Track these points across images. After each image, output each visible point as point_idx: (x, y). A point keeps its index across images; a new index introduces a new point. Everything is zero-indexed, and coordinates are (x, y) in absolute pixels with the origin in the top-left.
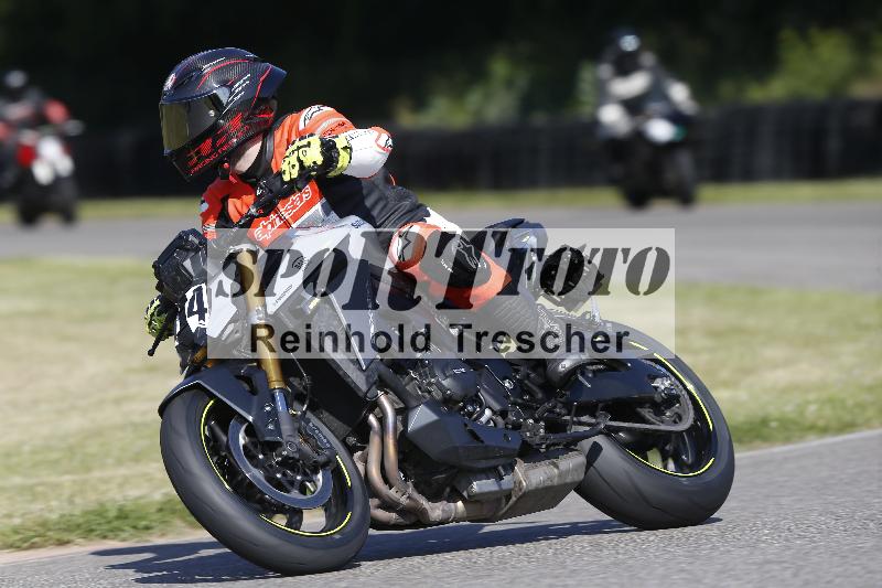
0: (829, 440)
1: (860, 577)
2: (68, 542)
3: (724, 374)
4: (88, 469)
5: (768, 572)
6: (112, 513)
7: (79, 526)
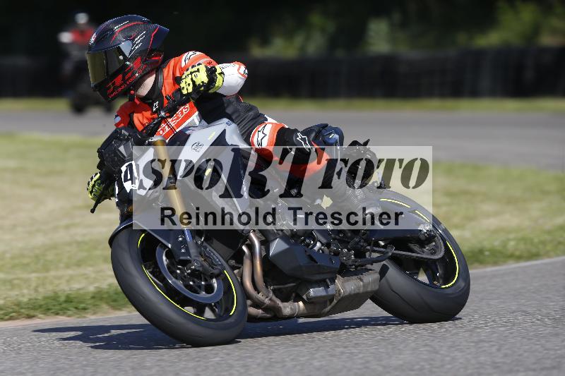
0: (523, 264)
1: (540, 352)
2: (33, 316)
3: (456, 220)
4: (47, 270)
5: (480, 348)
6: (63, 299)
7: (41, 306)
